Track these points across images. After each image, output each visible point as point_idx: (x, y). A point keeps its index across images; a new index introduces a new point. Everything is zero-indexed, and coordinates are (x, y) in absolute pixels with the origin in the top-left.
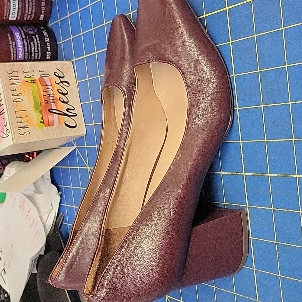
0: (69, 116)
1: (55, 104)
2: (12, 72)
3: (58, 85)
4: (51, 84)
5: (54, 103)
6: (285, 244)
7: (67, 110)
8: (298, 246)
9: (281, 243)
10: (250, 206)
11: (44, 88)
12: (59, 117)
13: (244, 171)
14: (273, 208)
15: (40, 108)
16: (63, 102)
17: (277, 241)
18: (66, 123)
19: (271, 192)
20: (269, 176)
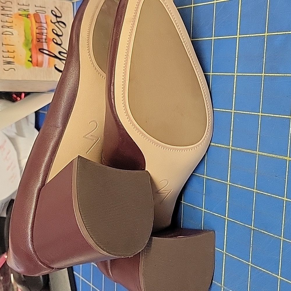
0: (60, 59)
1: (47, 44)
2: (6, 2)
3: (53, 24)
4: (46, 22)
5: (46, 42)
6: (262, 231)
7: (60, 53)
8: (276, 236)
9: (257, 229)
10: (231, 184)
11: (38, 25)
12: (49, 58)
13: (231, 145)
14: (256, 190)
15: (30, 46)
16: (57, 43)
17: (253, 227)
18: (56, 66)
19: (256, 171)
20: (257, 154)
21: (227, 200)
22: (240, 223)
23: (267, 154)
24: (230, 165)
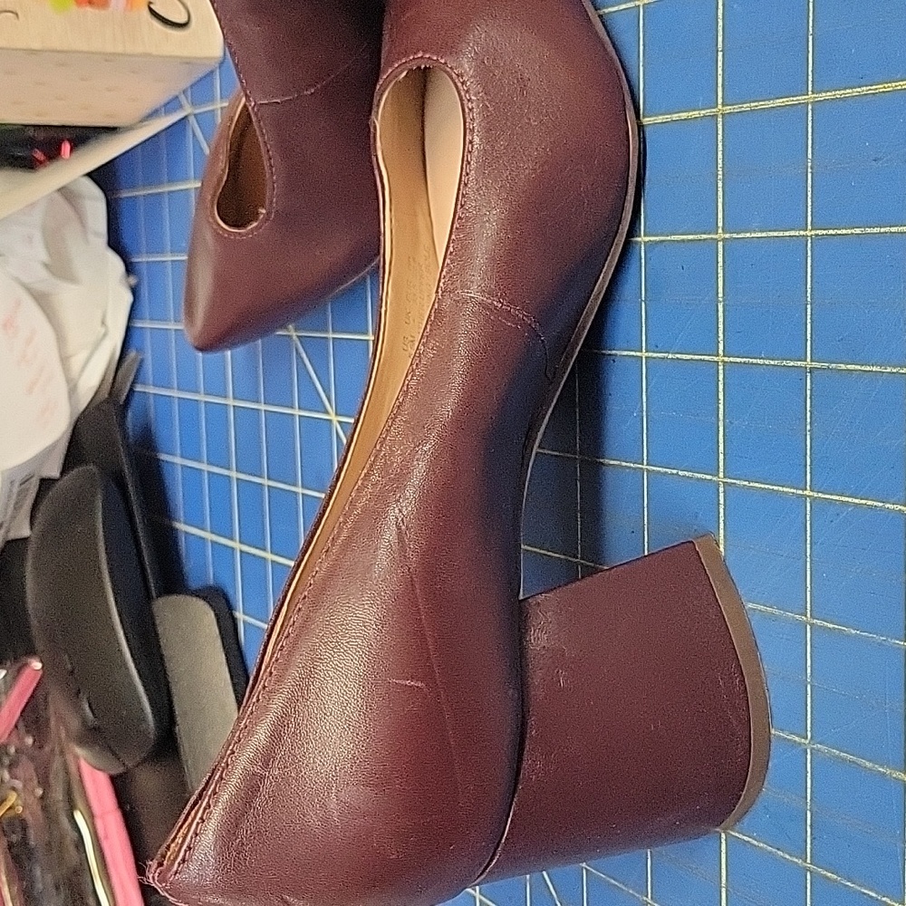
6: (843, 366)
8: (889, 370)
9: (826, 365)
10: (728, 236)
13: (720, 100)
14: (812, 229)
17: (812, 360)
18: (152, 6)
19: (810, 164)
20: (807, 104)
21: (720, 295)
22: (767, 362)
23: (842, 92)
24: (720, 173)
